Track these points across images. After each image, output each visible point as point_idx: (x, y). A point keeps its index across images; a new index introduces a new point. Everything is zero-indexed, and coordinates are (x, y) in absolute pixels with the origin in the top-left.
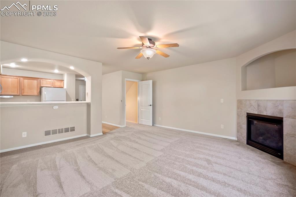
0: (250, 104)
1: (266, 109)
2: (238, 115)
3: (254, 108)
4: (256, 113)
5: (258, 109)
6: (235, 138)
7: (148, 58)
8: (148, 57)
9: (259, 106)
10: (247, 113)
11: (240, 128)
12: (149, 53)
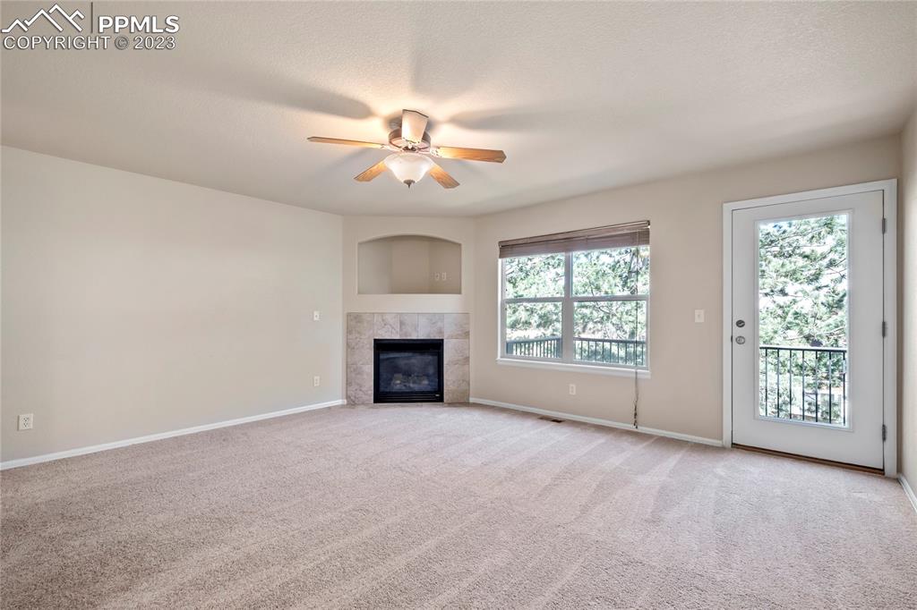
0: (383, 320)
1: (416, 328)
2: (350, 347)
3: (393, 328)
4: (397, 337)
5: (401, 330)
6: (340, 402)
7: (409, 183)
8: (407, 179)
9: (402, 323)
10: (375, 340)
11: (357, 374)
12: (399, 168)
